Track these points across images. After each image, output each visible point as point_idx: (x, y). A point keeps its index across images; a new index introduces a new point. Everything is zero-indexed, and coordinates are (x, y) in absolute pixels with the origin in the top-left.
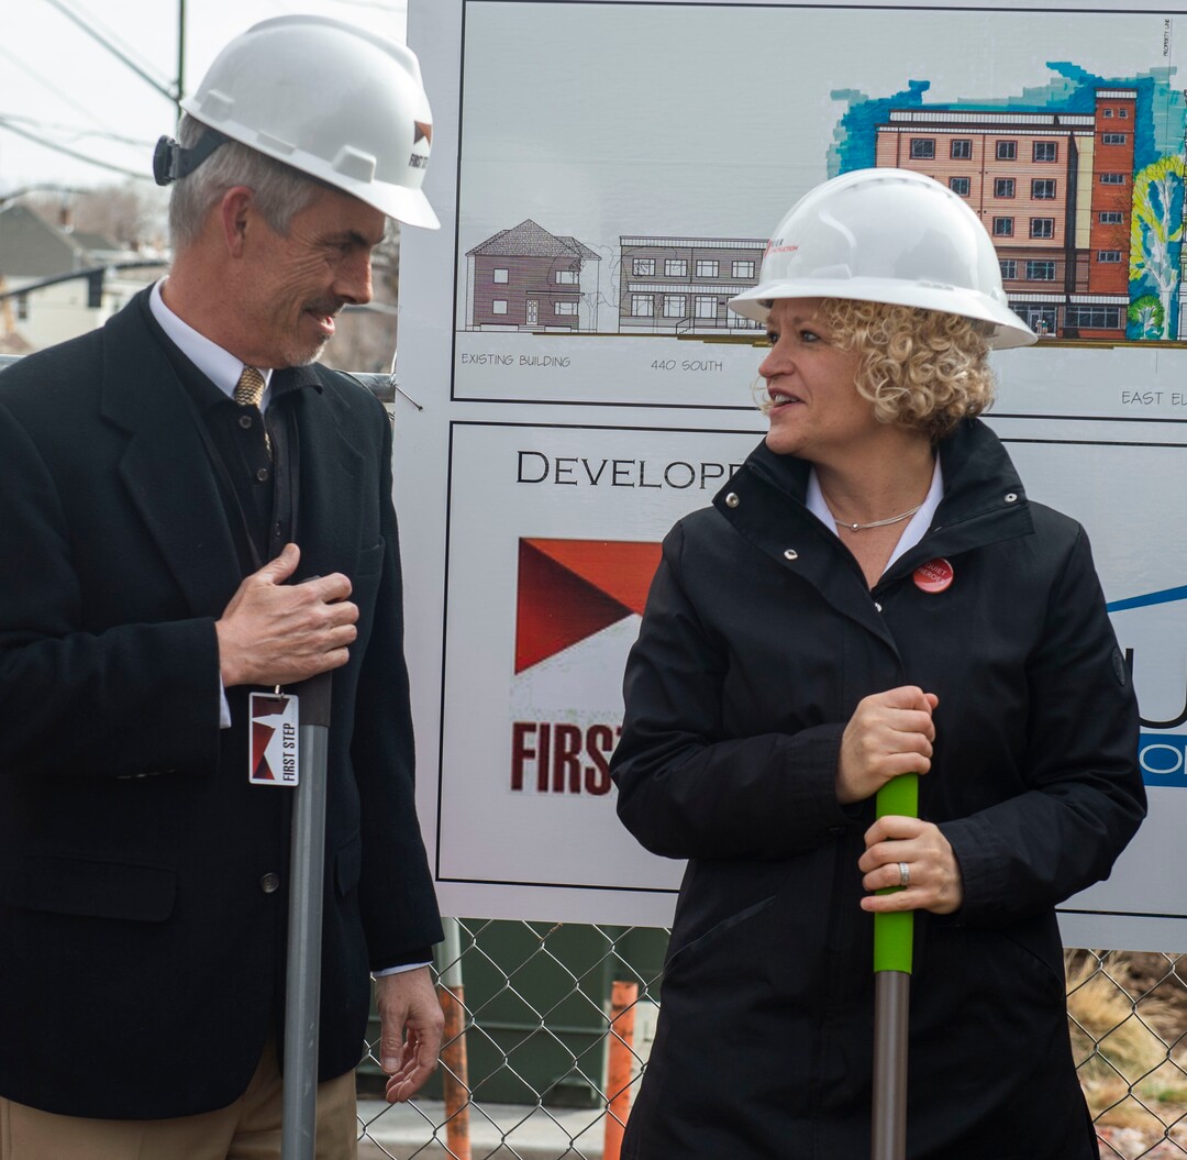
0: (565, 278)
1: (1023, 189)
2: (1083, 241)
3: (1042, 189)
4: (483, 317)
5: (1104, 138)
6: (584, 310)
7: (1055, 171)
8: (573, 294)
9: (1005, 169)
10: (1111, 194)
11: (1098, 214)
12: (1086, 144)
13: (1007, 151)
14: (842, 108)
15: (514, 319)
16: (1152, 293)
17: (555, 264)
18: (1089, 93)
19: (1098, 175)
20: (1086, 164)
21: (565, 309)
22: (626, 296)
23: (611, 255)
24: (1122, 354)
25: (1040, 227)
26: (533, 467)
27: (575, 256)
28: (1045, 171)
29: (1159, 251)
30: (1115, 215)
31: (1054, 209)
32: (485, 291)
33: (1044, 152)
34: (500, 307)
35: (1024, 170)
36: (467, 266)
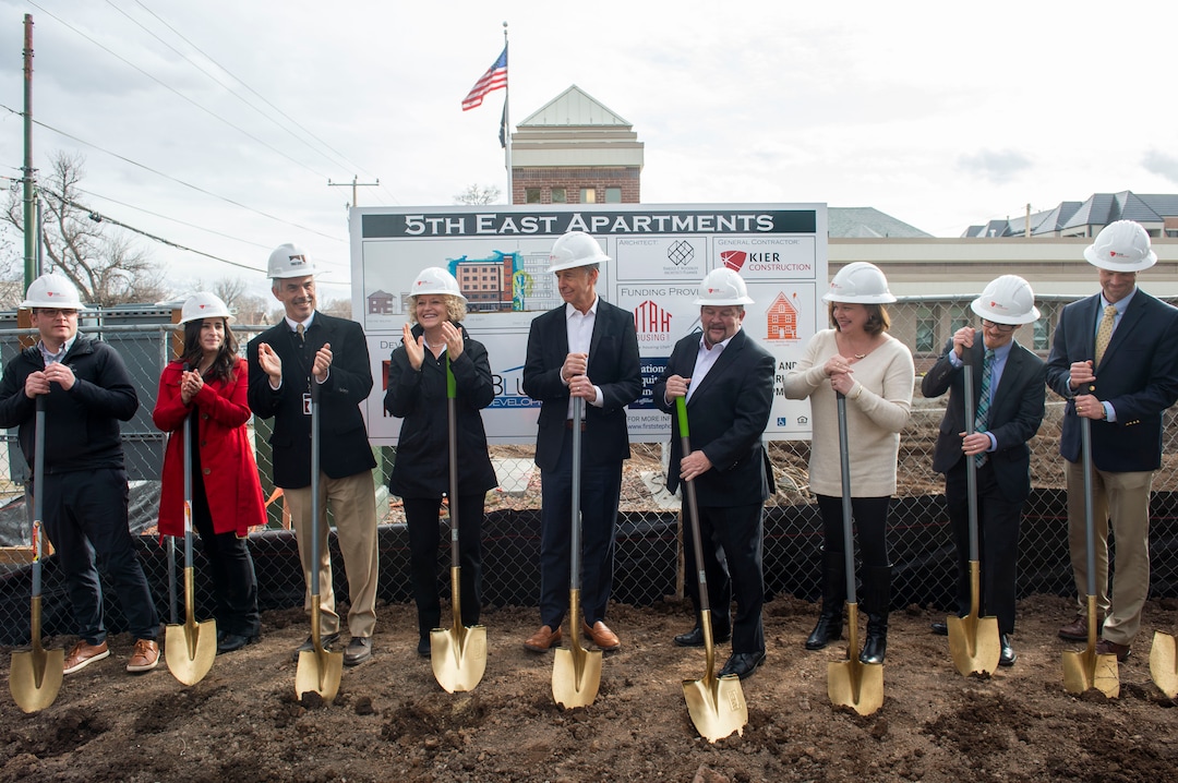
0: (389, 302)
1: (489, 278)
2: (502, 290)
3: (493, 278)
4: (371, 312)
5: (506, 267)
6: (393, 309)
7: (496, 274)
8: (391, 306)
9: (485, 274)
10: (508, 279)
11: (506, 284)
12: (502, 268)
13: (485, 270)
14: (448, 262)
15: (378, 312)
16: (518, 300)
17: (387, 299)
18: (502, 257)
19: (505, 275)
20: (502, 272)
21: (389, 309)
22: (403, 306)
23: (399, 297)
24: (512, 313)
25: (493, 287)
26: (384, 345)
27: (391, 297)
28: (493, 274)
29: (519, 291)
30: (509, 284)
31: (496, 283)
32: (371, 306)
33: (493, 270)
34: (375, 310)
35: (489, 274)
36: (367, 301)
